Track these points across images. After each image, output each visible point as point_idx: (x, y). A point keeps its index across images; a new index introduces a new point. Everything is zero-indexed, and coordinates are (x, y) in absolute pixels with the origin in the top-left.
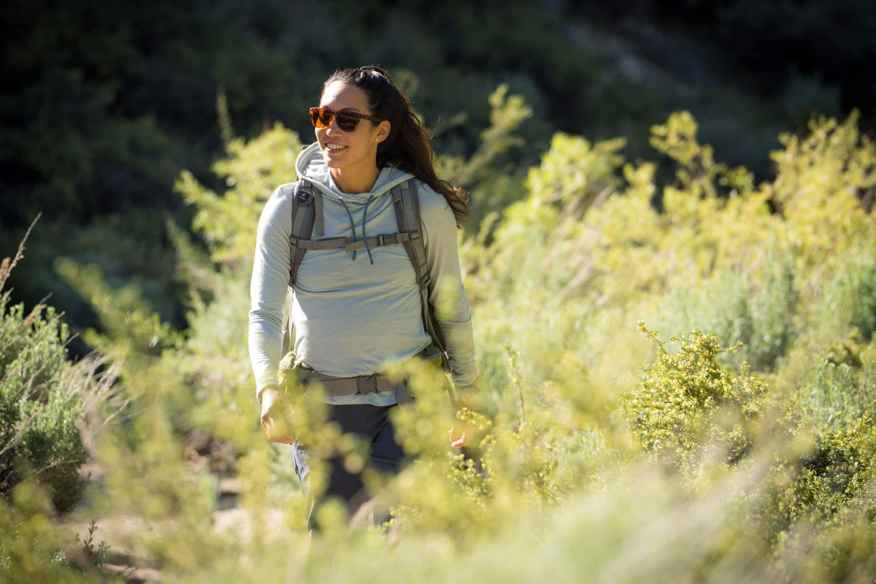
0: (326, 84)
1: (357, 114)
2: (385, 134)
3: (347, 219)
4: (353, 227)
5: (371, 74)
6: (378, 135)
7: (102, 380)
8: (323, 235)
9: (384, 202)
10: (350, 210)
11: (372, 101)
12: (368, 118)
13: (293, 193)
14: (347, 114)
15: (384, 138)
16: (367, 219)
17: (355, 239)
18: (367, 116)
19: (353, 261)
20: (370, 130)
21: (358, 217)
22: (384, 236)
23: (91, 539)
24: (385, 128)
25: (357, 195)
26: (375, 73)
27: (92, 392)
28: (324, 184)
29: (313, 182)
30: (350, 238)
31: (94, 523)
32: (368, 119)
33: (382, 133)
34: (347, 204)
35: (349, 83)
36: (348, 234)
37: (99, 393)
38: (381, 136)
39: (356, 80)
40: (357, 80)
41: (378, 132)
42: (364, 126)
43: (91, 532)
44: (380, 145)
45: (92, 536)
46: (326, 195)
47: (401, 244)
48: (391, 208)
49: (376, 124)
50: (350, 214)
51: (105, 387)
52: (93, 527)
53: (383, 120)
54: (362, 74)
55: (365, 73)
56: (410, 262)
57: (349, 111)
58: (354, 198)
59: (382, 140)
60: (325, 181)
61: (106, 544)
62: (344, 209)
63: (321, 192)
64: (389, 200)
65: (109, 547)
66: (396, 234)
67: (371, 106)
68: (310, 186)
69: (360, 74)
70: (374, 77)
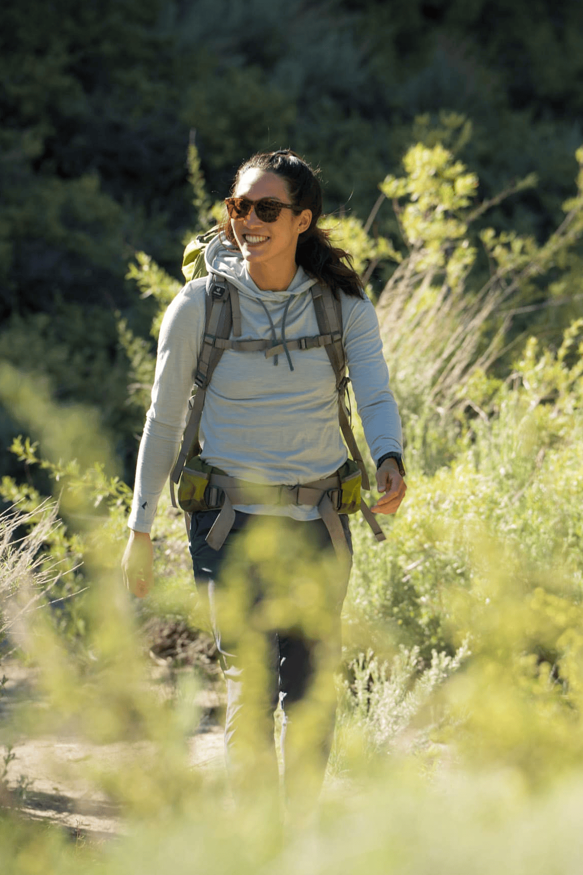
0: (240, 172)
1: (278, 203)
2: (308, 223)
3: (266, 320)
4: (272, 328)
5: (290, 160)
6: (300, 225)
7: (22, 546)
8: (240, 335)
9: (305, 300)
10: (269, 309)
11: (292, 189)
12: (290, 206)
13: (205, 288)
14: (266, 203)
15: (305, 228)
16: (287, 320)
17: (274, 343)
18: (289, 205)
19: (274, 367)
20: (292, 220)
21: (276, 319)
22: (305, 338)
23: (6, 772)
24: (307, 218)
25: (276, 293)
26: (292, 159)
27: (8, 564)
28: (239, 279)
29: (228, 278)
30: (271, 340)
31: (10, 748)
32: (289, 208)
33: (303, 222)
34: (265, 303)
35: (267, 170)
36: (268, 336)
37: (18, 565)
38: (303, 226)
39: (274, 166)
40: (276, 166)
41: (299, 223)
42: (285, 215)
43: (7, 761)
44: (301, 235)
45: (8, 768)
46: (242, 292)
47: (322, 348)
48: (311, 308)
49: (297, 213)
50: (268, 314)
51: (27, 557)
52: (9, 756)
53: (305, 208)
54: (280, 159)
55: (283, 159)
56: (331, 368)
57: (269, 201)
58: (273, 296)
59: (303, 231)
60: (241, 275)
61: (27, 778)
62: (262, 309)
63: (237, 289)
64: (309, 297)
65: (32, 783)
66: (317, 336)
67: (292, 194)
68: (223, 280)
69: (278, 160)
70: (294, 164)
